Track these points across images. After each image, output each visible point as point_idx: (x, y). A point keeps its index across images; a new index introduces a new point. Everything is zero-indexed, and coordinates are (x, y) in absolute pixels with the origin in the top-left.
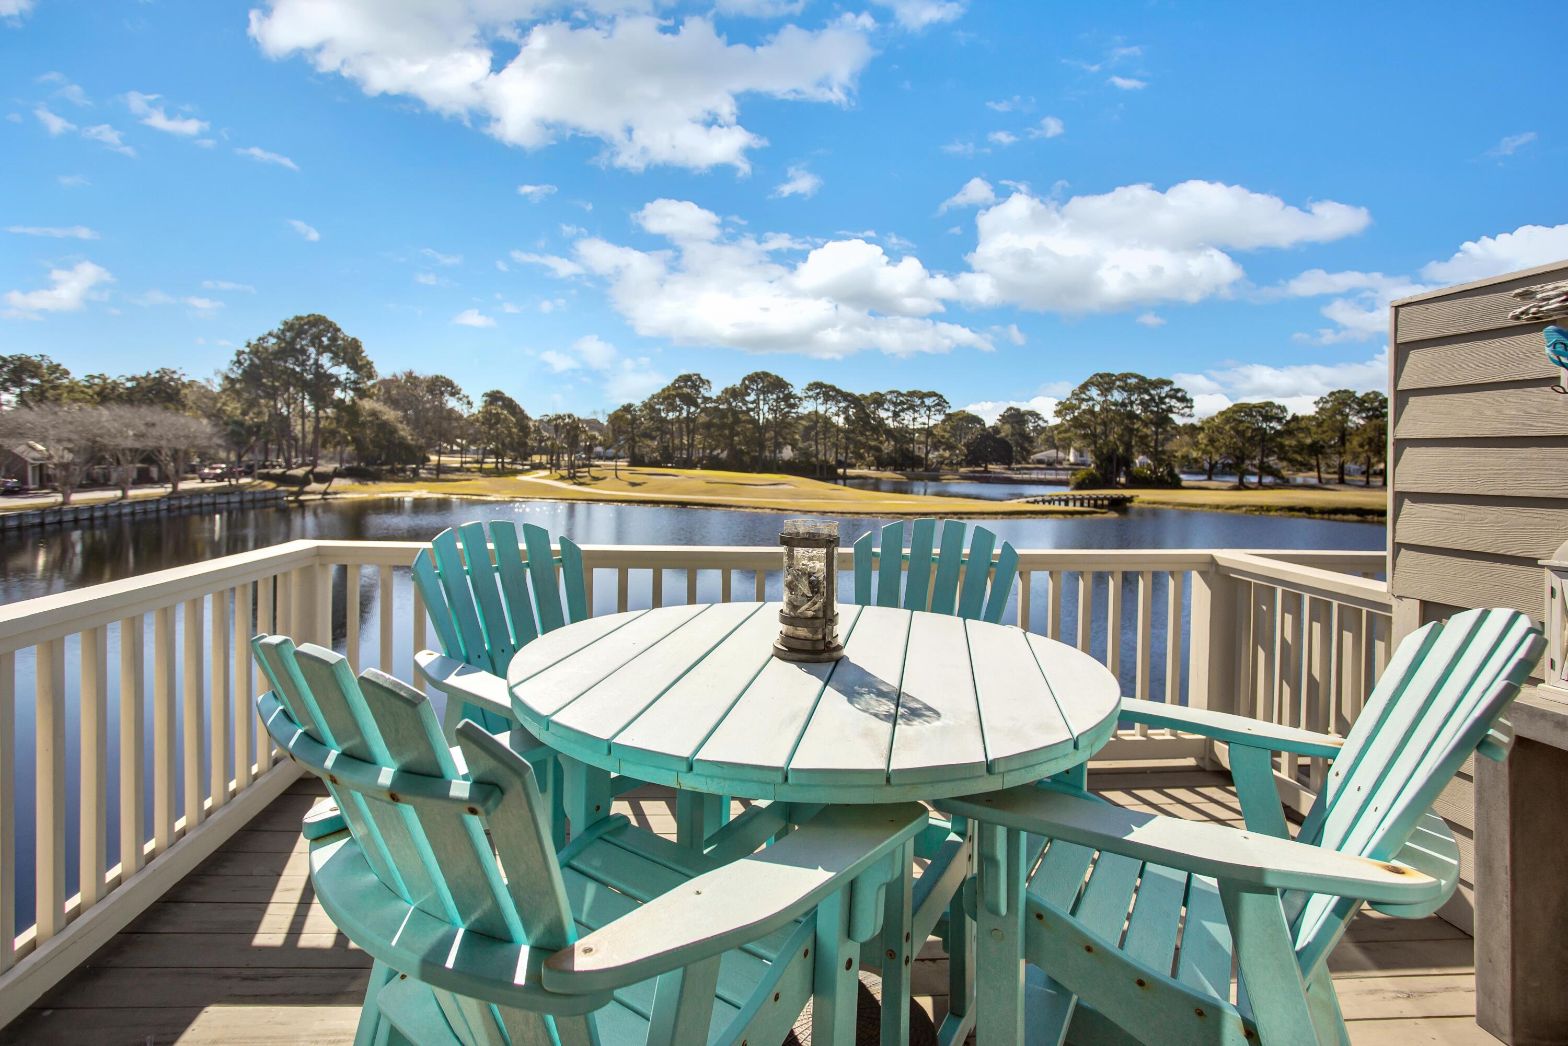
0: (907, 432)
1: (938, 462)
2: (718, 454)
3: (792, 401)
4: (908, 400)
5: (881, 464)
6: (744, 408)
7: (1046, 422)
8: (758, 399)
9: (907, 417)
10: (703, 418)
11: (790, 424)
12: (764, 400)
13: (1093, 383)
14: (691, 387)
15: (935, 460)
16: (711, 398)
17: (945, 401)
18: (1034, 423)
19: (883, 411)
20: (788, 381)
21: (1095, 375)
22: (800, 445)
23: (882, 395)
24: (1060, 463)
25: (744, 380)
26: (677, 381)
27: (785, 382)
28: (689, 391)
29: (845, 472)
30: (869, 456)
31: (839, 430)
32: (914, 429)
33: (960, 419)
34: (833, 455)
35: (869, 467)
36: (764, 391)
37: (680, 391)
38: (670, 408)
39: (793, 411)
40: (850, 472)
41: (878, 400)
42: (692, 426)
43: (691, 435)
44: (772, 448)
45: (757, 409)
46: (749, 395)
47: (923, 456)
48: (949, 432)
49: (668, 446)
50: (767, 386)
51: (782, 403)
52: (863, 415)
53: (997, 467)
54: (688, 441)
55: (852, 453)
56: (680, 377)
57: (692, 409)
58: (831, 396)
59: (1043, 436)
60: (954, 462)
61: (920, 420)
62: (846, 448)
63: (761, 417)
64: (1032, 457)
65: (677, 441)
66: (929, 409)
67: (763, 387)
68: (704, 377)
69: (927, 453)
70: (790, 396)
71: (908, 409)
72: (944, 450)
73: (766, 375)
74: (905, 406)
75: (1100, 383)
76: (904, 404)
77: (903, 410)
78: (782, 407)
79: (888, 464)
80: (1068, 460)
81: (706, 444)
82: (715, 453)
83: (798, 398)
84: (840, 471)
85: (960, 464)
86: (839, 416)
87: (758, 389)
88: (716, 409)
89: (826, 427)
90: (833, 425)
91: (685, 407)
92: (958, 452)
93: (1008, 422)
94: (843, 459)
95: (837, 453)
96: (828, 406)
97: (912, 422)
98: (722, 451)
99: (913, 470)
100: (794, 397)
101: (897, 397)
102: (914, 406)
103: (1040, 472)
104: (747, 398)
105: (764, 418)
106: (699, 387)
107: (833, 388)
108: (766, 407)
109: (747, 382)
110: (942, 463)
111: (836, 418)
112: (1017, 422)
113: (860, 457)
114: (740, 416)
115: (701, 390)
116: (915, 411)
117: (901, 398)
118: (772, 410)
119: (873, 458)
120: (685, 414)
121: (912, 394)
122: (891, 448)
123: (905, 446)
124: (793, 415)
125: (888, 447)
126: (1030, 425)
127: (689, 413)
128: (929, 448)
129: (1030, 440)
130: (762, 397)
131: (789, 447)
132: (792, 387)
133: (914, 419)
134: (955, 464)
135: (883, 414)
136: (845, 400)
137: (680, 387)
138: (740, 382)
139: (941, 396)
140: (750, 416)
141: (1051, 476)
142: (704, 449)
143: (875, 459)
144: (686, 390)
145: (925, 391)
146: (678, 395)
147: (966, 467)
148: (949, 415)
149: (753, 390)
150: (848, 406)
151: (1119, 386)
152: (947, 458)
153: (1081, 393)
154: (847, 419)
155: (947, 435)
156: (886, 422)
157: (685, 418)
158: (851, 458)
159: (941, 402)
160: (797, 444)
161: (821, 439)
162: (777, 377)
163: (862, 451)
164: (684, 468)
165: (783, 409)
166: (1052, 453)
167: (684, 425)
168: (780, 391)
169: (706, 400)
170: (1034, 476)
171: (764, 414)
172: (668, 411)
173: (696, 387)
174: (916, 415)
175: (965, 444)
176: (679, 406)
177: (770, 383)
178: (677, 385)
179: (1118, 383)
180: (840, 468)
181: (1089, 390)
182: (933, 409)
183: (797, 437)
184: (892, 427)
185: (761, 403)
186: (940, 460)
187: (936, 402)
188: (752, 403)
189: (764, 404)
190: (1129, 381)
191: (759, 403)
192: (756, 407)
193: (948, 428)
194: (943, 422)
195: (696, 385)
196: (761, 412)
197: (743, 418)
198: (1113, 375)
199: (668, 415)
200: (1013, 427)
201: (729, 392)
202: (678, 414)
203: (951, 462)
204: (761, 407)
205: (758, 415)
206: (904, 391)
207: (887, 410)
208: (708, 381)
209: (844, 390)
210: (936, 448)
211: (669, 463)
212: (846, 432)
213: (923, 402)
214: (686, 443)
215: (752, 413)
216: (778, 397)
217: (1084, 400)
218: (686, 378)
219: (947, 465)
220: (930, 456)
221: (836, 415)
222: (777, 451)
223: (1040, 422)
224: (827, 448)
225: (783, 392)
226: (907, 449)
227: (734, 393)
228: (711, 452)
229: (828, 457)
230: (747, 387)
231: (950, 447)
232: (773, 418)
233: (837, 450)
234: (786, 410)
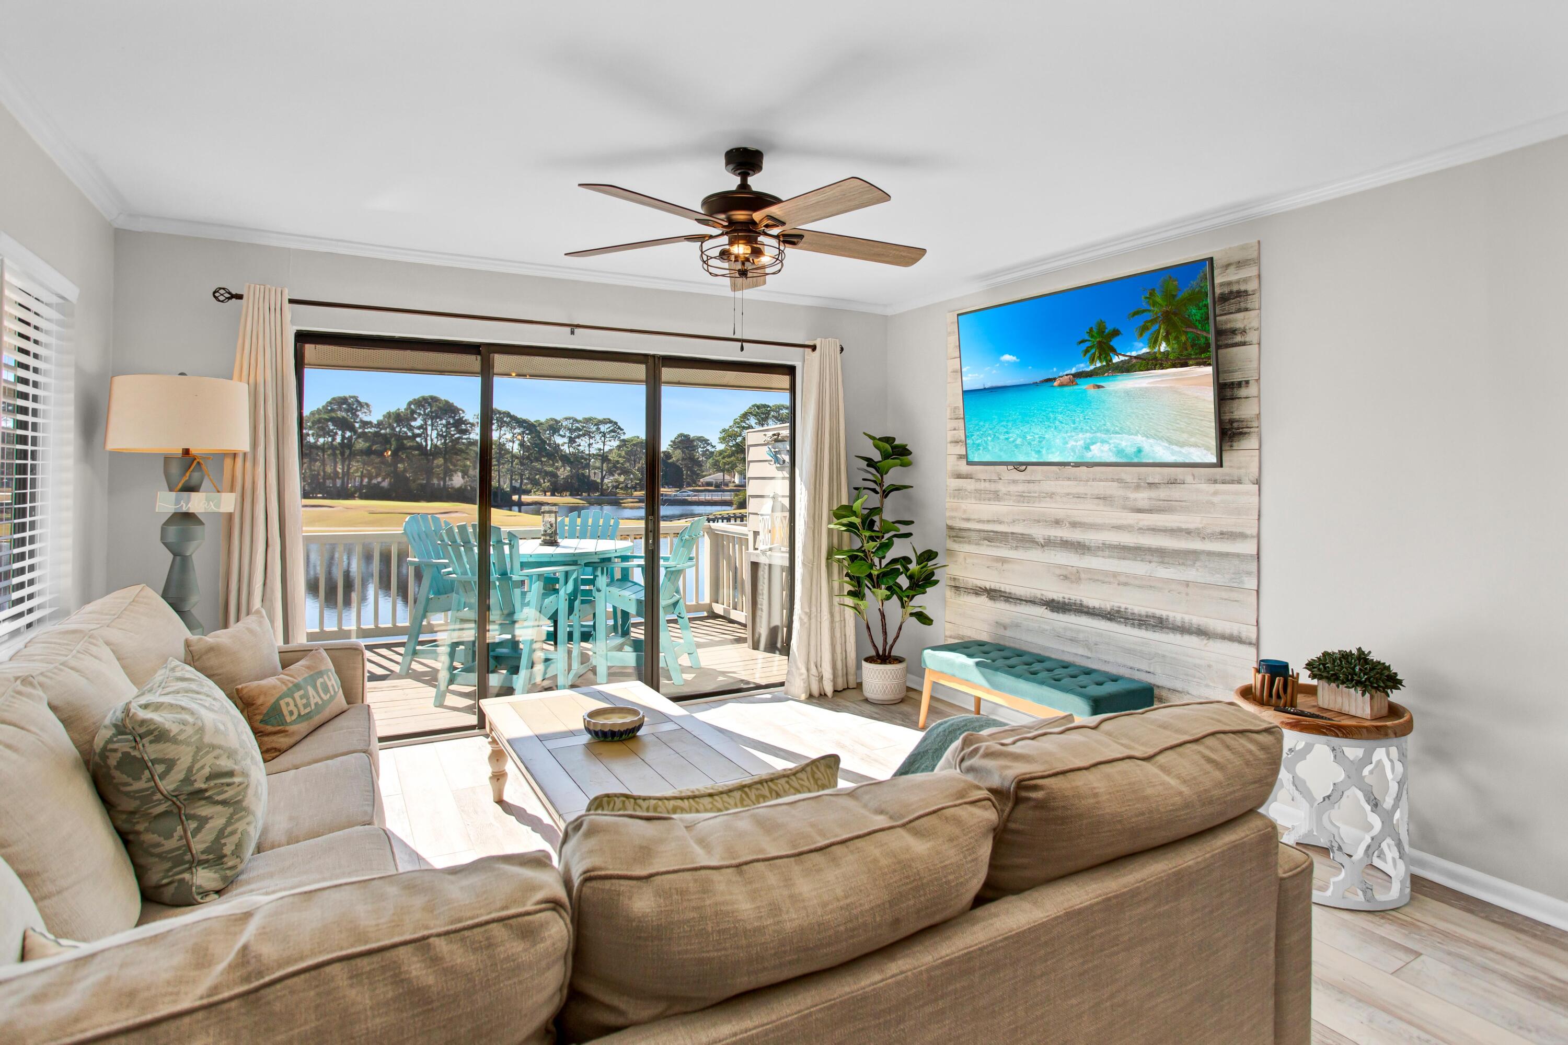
0: (582, 458)
1: (613, 487)
2: (379, 483)
3: (463, 427)
4: (583, 427)
5: (555, 490)
6: (410, 434)
7: (714, 447)
8: (426, 424)
9: (583, 443)
10: (361, 444)
11: (462, 451)
12: (432, 425)
13: (751, 413)
14: (347, 411)
15: (610, 485)
16: (370, 423)
17: (619, 428)
18: (703, 448)
19: (559, 437)
20: (459, 407)
21: (753, 406)
22: (472, 472)
23: (557, 422)
24: (727, 485)
25: (410, 404)
26: (330, 403)
27: (456, 408)
28: (344, 414)
29: (520, 498)
30: (544, 482)
31: (514, 456)
32: (589, 455)
33: (634, 445)
34: (508, 482)
35: (545, 492)
36: (434, 416)
37: (333, 415)
38: (321, 433)
39: (464, 437)
40: (525, 498)
41: (554, 427)
42: (347, 452)
43: (347, 463)
44: (442, 476)
45: (424, 435)
46: (415, 419)
47: (599, 481)
48: (624, 457)
49: (319, 474)
50: (436, 410)
51: (452, 429)
52: (539, 442)
53: (670, 490)
54: (343, 469)
55: (528, 479)
56: (334, 399)
57: (348, 434)
58: (505, 422)
59: (711, 461)
60: (629, 486)
61: (596, 446)
62: (521, 475)
63: (429, 443)
64: (701, 480)
65: (329, 469)
66: (604, 436)
67: (431, 412)
68: (361, 400)
69: (603, 478)
70: (461, 421)
71: (584, 435)
72: (620, 475)
73: (435, 399)
74: (581, 433)
75: (757, 413)
76: (580, 430)
77: (579, 437)
78: (452, 433)
79: (565, 490)
80: (734, 482)
81: (365, 472)
82: (374, 481)
83: (470, 423)
84: (515, 498)
85: (634, 488)
86: (513, 442)
87: (425, 414)
88: (376, 434)
89: (500, 453)
90: (507, 451)
91: (340, 433)
92: (632, 476)
93: (678, 448)
94: (518, 485)
95: (511, 480)
96: (502, 432)
97: (587, 448)
98: (384, 480)
99: (589, 495)
100: (465, 422)
101: (572, 424)
102: (590, 432)
103: (707, 493)
104: (413, 424)
105: (432, 444)
106: (357, 410)
107: (508, 415)
108: (435, 434)
109: (413, 407)
110: (617, 487)
111: (511, 444)
112: (687, 448)
113: (536, 483)
114: (405, 442)
115: (359, 413)
116: (591, 437)
117: (577, 425)
118: (442, 436)
119: (549, 484)
120: (339, 439)
121: (588, 420)
122: (567, 474)
123: (581, 471)
124: (464, 441)
125: (564, 472)
126: (700, 450)
127: (343, 437)
128: (604, 473)
129: (699, 464)
130: (429, 422)
131: (460, 474)
132: (463, 412)
133: (590, 445)
134: (630, 488)
135: (559, 440)
136: (520, 427)
137: (332, 410)
138: (405, 406)
139: (616, 423)
140: (417, 442)
141: (717, 497)
142: (362, 477)
143: (551, 485)
144: (340, 414)
145: (600, 417)
146: (332, 419)
147: (640, 491)
148: (624, 441)
149: (420, 414)
150: (523, 432)
151: (773, 416)
152: (622, 483)
153: (741, 421)
154: (522, 444)
155: (621, 460)
156: (562, 448)
157: (339, 443)
158: (526, 484)
159: (616, 429)
160: (468, 470)
161: (495, 465)
162: (447, 402)
163: (537, 477)
164: (338, 499)
165: (453, 435)
166: (719, 476)
167: (338, 452)
168: (450, 417)
169: (365, 424)
170: (703, 497)
171: (432, 440)
172: (319, 436)
173: (353, 411)
174: (592, 441)
175: (639, 468)
176: (332, 431)
177: (439, 408)
178: (329, 408)
179: (772, 413)
180: (515, 494)
181: (748, 419)
182: (608, 436)
183: (468, 463)
184: (567, 452)
185: (429, 428)
186: (615, 484)
187: (611, 428)
188: (419, 428)
189: (432, 430)
190: (781, 412)
191: (426, 429)
192: (423, 433)
193: (623, 453)
194: (619, 447)
195: (353, 409)
196: (429, 438)
197: (409, 444)
198: (769, 406)
199: (318, 441)
200: (683, 452)
201: (392, 416)
202: (330, 439)
203: (626, 486)
204: (429, 433)
205: (426, 441)
206: (580, 418)
207: (564, 436)
208: (367, 405)
209: (519, 417)
210: (611, 473)
211: (320, 493)
212: (521, 458)
213: (598, 429)
214: (340, 471)
215: (418, 439)
216: (448, 423)
217: (744, 428)
218: (342, 401)
219: (621, 489)
220: (606, 481)
221: (510, 441)
222: (447, 479)
223: (709, 448)
224: (501, 474)
225: (453, 418)
226: (583, 474)
227: (399, 418)
228: (369, 482)
229: (502, 483)
230: (413, 412)
231: (625, 472)
232: (442, 444)
233: (511, 476)
234: (456, 436)
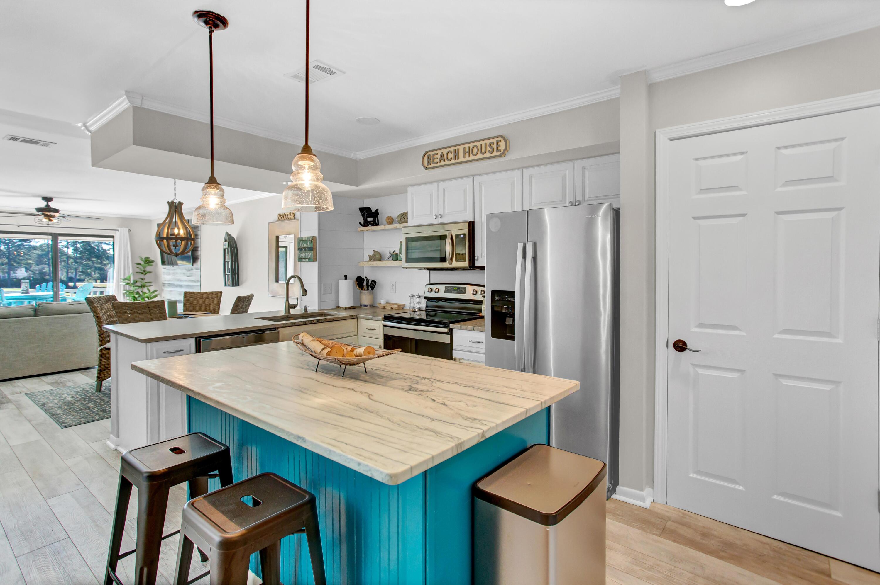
22: (34, 267)
30: (95, 274)
31: (69, 257)
34: (65, 274)
35: (96, 280)
44: (6, 270)
55: (81, 272)
86: (68, 248)
94: (73, 276)
113: (89, 275)
143: (100, 275)
154: (76, 250)
156: (108, 252)
158: (80, 275)
183: (31, 262)
212: (75, 259)
221: (66, 247)
222: (12, 272)
232: (5, 248)
233: (68, 270)
234: (18, 243)
